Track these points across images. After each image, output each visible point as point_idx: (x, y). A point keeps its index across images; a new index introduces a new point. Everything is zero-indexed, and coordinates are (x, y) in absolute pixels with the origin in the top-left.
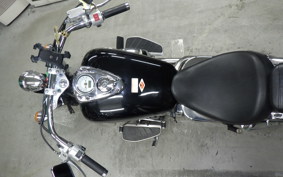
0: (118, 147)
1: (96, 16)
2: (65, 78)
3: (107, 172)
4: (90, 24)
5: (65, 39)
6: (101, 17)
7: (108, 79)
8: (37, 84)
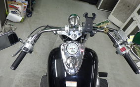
0: (37, 74)
1: (124, 49)
2: (78, 37)
3: (14, 69)
4: (117, 46)
5: (103, 32)
6: (124, 52)
7: (75, 64)
8: (73, 23)
